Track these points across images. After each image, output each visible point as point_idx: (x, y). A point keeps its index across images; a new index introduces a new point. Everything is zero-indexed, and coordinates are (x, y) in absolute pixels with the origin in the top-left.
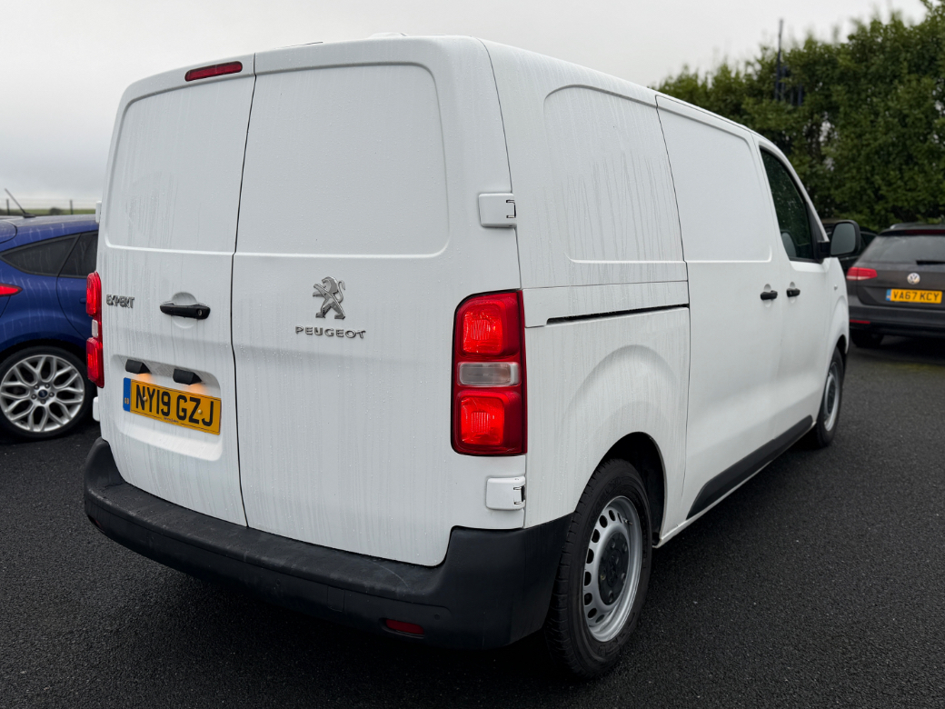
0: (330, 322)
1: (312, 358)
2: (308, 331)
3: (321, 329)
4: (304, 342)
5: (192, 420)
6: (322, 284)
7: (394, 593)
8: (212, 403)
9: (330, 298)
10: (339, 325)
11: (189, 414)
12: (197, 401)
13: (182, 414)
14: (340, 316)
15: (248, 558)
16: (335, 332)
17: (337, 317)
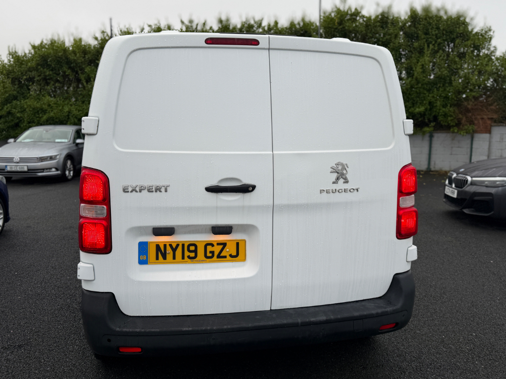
0: (341, 185)
1: (328, 206)
2: (328, 192)
3: (336, 190)
4: (325, 198)
5: (219, 256)
6: (335, 166)
7: (387, 312)
8: (238, 244)
9: (340, 173)
10: (346, 186)
11: (216, 254)
12: (224, 245)
13: (209, 255)
14: (346, 181)
15: (302, 323)
16: (343, 190)
17: (344, 183)
